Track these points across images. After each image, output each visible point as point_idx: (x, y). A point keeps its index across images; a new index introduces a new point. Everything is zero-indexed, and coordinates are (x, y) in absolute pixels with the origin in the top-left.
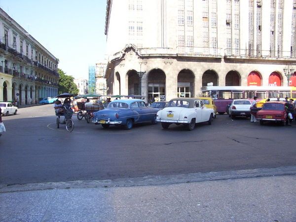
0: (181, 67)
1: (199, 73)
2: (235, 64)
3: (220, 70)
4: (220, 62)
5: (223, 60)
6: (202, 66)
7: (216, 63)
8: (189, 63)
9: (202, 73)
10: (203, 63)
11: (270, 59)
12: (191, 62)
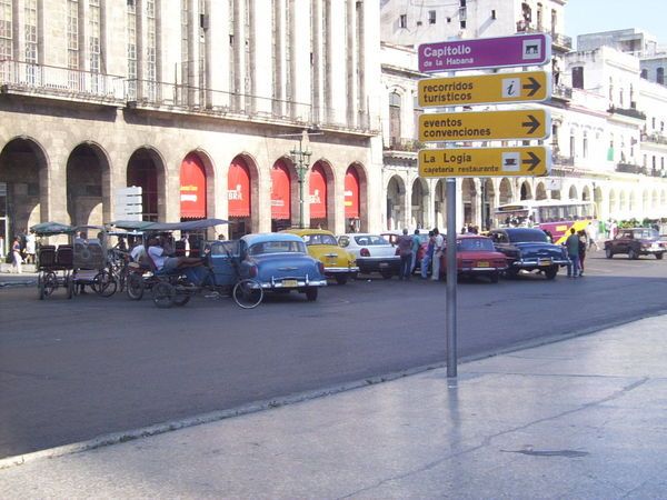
0: (8, 131)
1: (59, 151)
2: (149, 127)
3: (112, 145)
4: (113, 121)
5: (120, 113)
6: (67, 130)
7: (102, 123)
8: (32, 117)
9: (67, 153)
10: (67, 121)
11: (236, 117)
12: (38, 117)
